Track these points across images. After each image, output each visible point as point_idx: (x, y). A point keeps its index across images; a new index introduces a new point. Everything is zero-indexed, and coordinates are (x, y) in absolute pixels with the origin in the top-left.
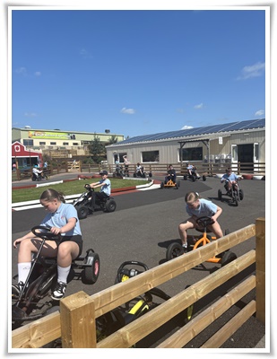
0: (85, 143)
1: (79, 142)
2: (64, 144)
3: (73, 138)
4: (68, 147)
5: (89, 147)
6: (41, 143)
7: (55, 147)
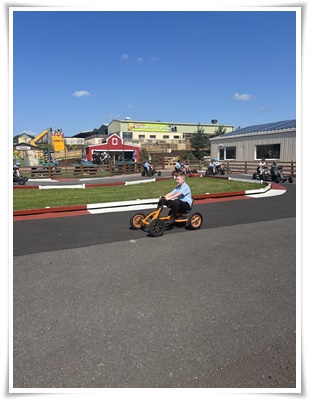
0: (187, 135)
1: (180, 135)
2: (165, 137)
3: (174, 130)
4: (168, 141)
5: (191, 140)
6: (140, 136)
7: (154, 141)
